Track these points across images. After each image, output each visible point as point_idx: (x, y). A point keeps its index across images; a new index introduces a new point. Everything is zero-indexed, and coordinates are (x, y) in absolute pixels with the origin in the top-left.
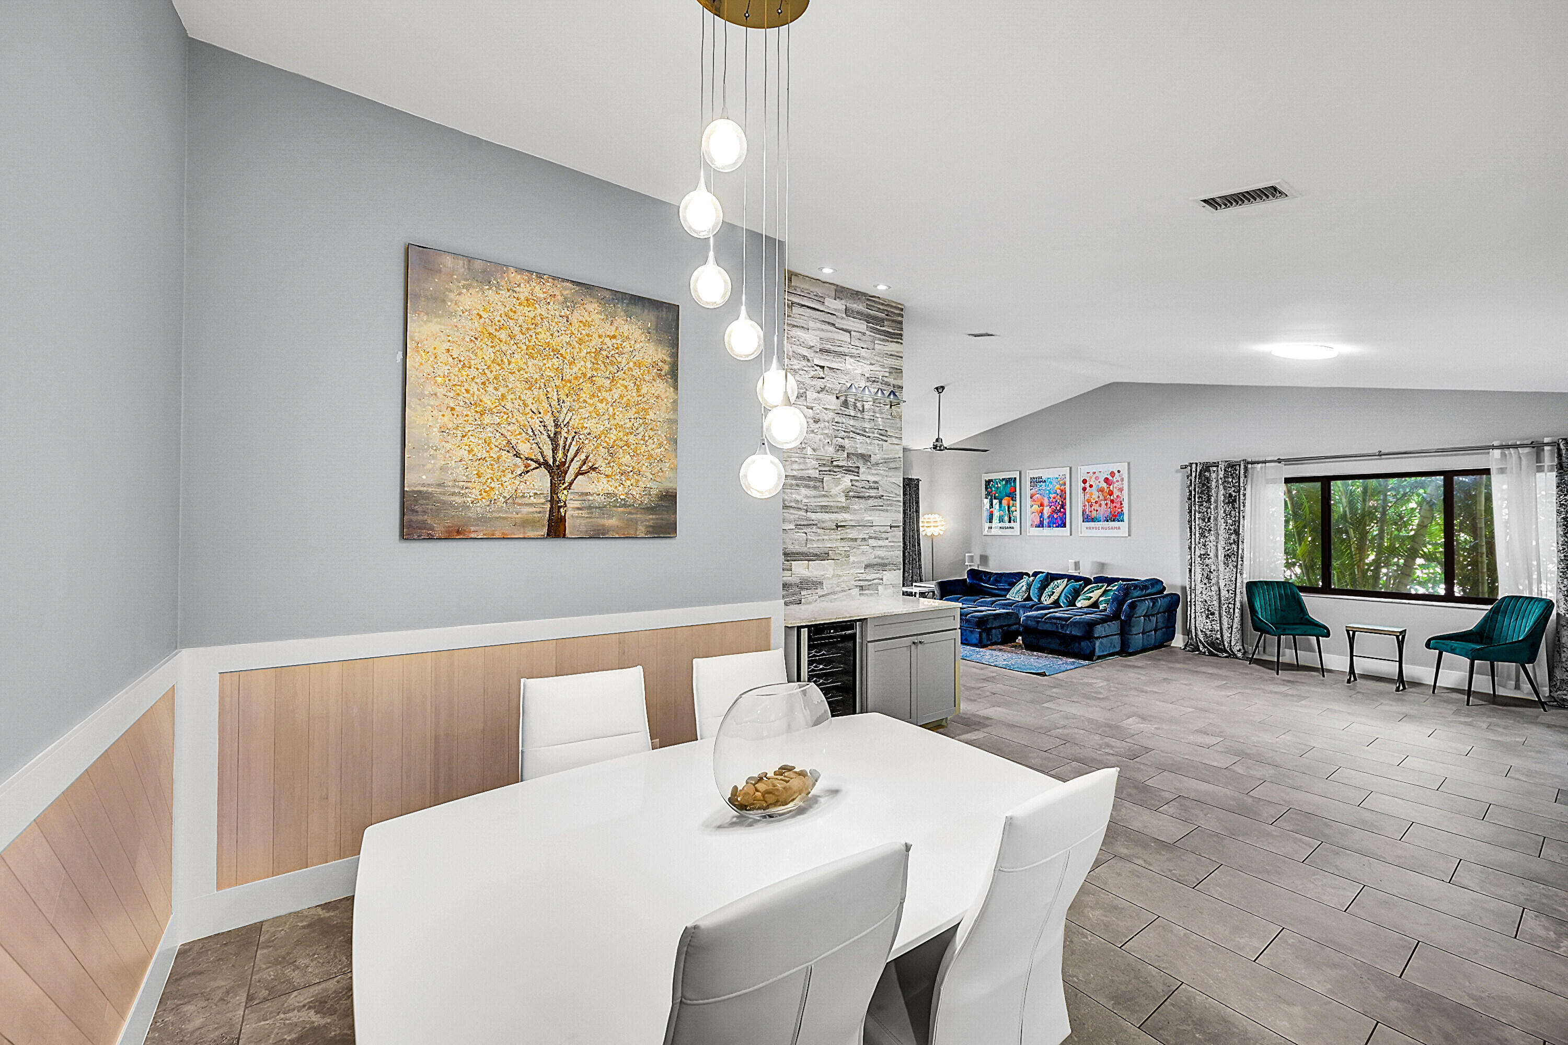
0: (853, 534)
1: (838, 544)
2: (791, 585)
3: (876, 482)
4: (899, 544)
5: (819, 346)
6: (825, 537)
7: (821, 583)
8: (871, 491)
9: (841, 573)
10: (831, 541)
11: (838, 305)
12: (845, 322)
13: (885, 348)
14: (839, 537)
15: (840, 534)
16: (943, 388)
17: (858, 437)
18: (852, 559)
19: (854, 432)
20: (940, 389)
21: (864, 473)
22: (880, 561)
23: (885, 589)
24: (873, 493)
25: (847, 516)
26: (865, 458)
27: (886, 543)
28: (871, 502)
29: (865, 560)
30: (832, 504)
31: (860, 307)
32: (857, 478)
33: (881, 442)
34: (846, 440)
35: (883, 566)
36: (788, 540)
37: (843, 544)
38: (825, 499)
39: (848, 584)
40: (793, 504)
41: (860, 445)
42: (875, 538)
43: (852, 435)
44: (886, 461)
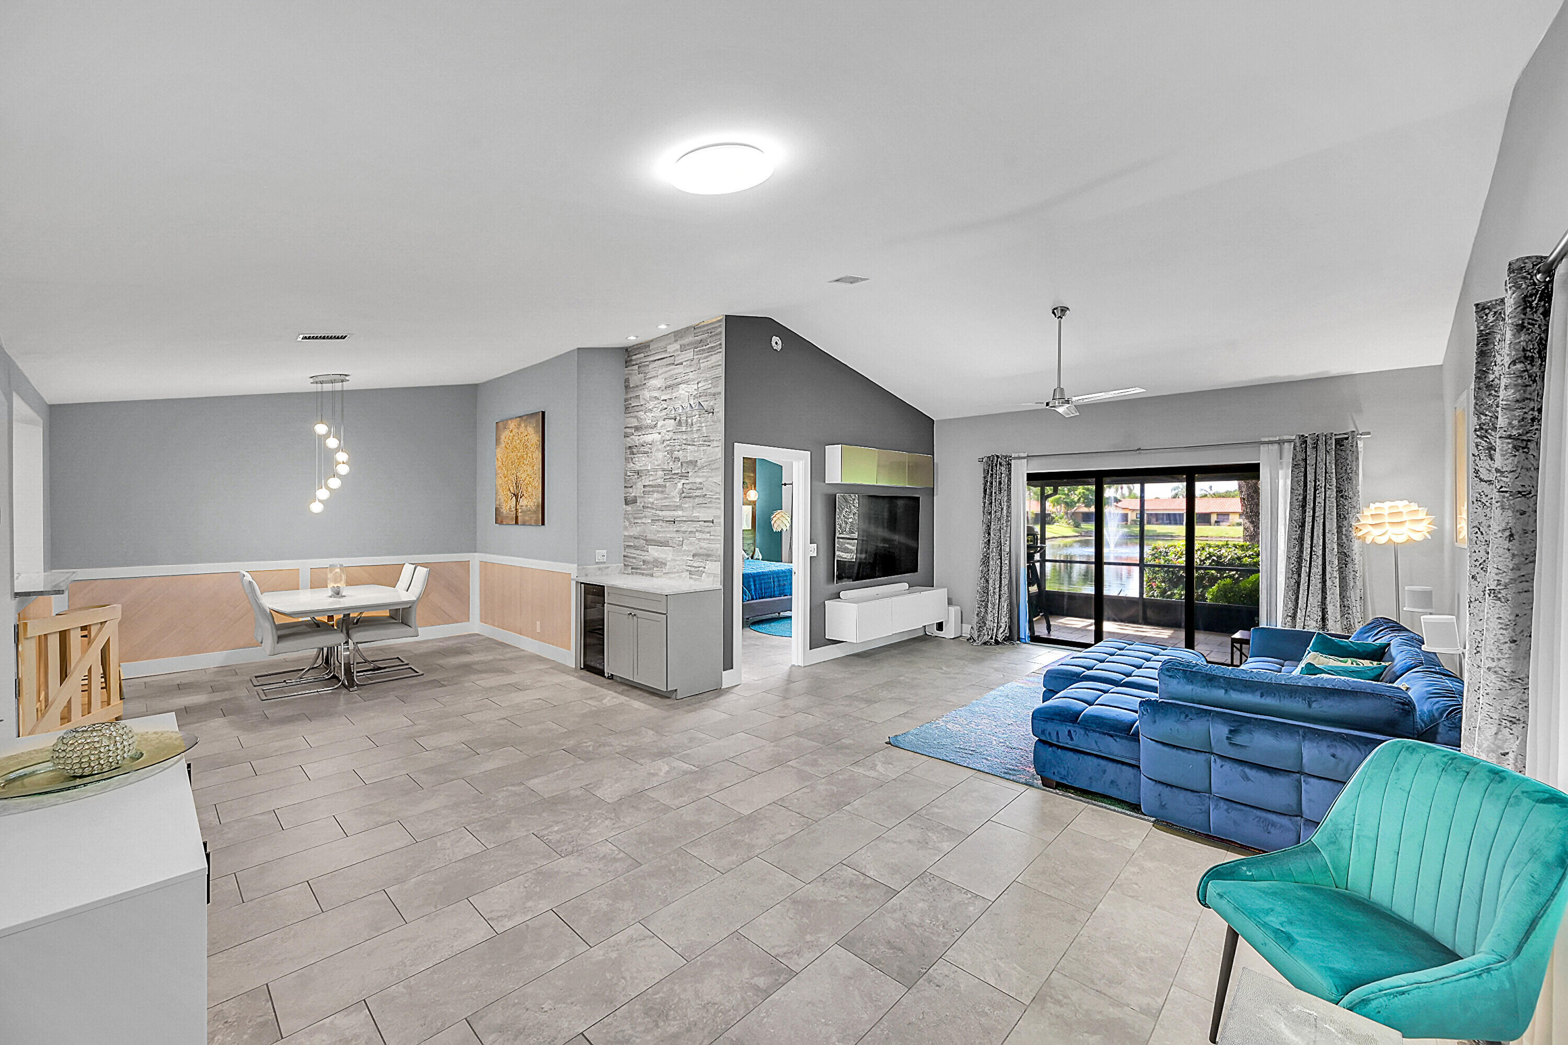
0: (684, 527)
1: (675, 535)
2: (648, 562)
3: (701, 483)
4: (719, 538)
5: (664, 385)
6: (667, 529)
7: (665, 564)
8: (698, 491)
9: (676, 558)
10: (668, 532)
11: (673, 348)
12: (682, 356)
13: (709, 363)
14: (675, 530)
15: (673, 528)
16: (1064, 310)
17: (689, 447)
18: (685, 547)
19: (685, 444)
20: (1060, 312)
21: (691, 476)
22: (705, 552)
23: (708, 577)
24: (698, 493)
25: (680, 513)
26: (693, 463)
27: (708, 536)
28: (697, 500)
29: (693, 549)
30: (671, 504)
31: (690, 339)
32: (687, 481)
33: (705, 448)
34: (681, 452)
35: (707, 556)
36: (647, 531)
37: (678, 535)
38: (667, 500)
39: (681, 567)
40: (649, 505)
41: (690, 453)
42: (700, 531)
43: (683, 447)
44: (710, 463)
